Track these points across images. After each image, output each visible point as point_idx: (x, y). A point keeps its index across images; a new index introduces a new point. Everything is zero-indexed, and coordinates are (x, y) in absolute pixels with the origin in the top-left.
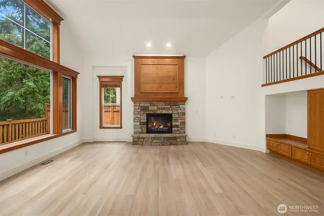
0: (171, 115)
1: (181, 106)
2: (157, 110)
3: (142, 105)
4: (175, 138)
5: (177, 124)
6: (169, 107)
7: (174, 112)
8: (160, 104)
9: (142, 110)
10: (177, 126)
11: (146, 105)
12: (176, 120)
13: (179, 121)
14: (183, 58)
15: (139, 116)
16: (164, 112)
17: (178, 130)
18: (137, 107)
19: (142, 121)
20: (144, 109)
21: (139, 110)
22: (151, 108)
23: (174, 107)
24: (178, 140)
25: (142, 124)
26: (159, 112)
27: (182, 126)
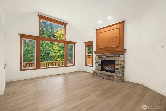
0: (114, 61)
1: (121, 56)
2: (106, 58)
3: (99, 55)
4: (113, 76)
5: (118, 67)
6: (113, 56)
7: (116, 59)
8: (108, 55)
9: (99, 57)
10: (118, 69)
11: (101, 55)
12: (118, 65)
13: (119, 65)
14: (123, 22)
15: (97, 61)
16: (110, 59)
17: (119, 72)
18: (97, 56)
19: (99, 63)
20: (100, 57)
21: (98, 58)
22: (103, 57)
23: (116, 56)
24: (115, 78)
25: (99, 65)
26: (107, 59)
27: (121, 69)
